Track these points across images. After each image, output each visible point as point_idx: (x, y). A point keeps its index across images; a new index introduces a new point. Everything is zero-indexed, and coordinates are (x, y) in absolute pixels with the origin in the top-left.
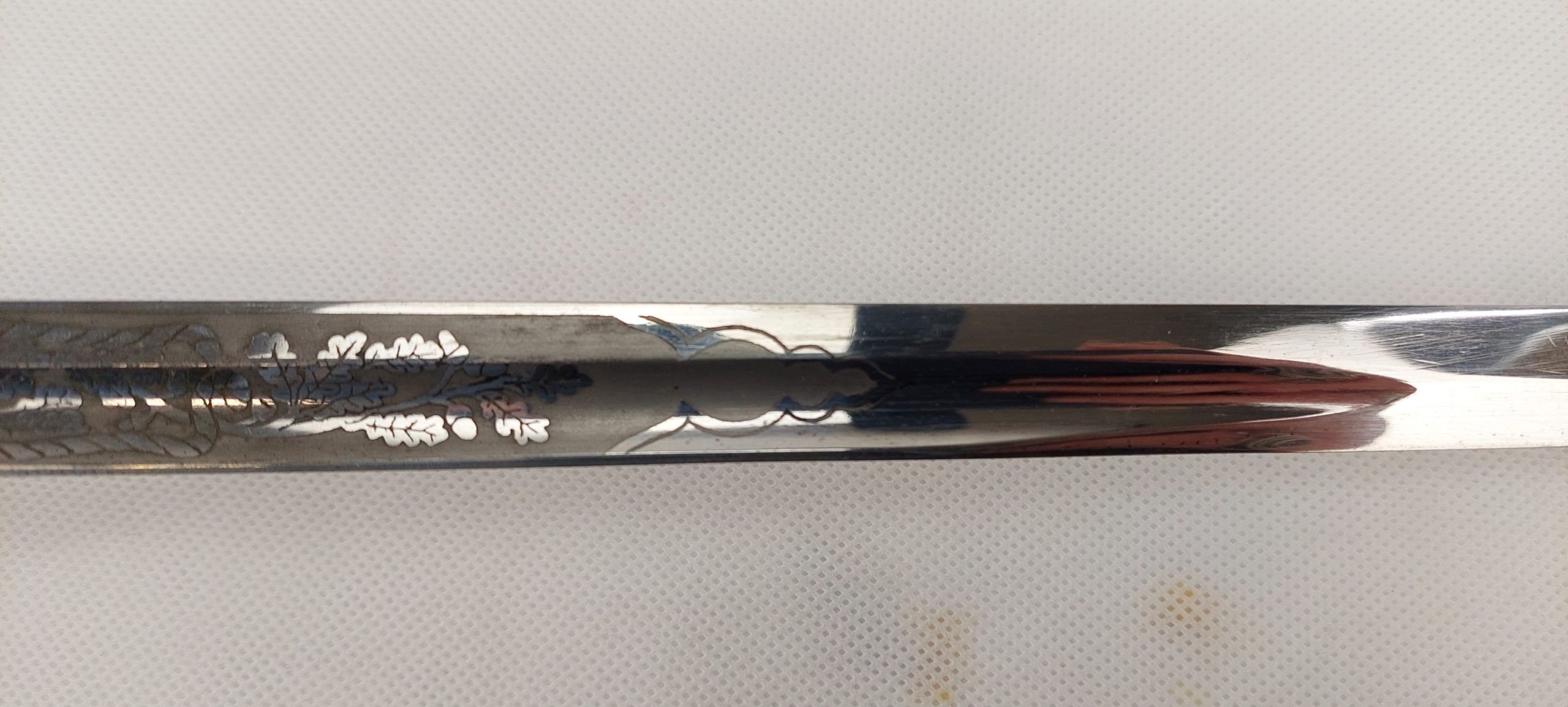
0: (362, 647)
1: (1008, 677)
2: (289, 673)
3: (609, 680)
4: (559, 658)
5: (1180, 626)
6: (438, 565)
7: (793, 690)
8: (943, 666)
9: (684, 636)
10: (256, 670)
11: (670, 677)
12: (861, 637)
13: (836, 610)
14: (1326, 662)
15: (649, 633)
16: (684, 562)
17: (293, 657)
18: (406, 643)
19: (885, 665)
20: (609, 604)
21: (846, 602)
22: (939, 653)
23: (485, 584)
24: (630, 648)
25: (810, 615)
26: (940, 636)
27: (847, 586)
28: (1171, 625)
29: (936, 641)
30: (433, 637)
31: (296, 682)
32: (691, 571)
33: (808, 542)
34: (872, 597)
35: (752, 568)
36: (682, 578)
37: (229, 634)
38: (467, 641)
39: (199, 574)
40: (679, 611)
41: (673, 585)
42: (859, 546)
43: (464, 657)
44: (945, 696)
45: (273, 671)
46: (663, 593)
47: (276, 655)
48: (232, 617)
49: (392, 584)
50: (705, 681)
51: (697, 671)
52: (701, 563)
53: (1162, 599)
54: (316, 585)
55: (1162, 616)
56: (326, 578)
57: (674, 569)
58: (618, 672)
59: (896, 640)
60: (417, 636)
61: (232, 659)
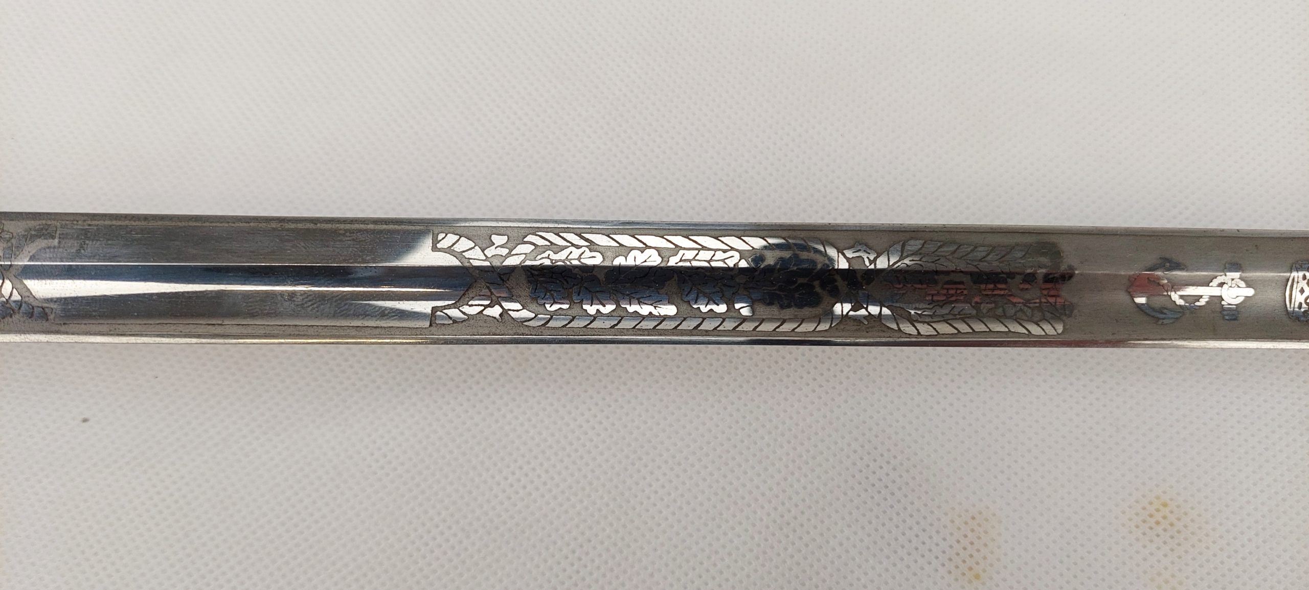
0: (525, 519)
1: (1026, 564)
2: (468, 537)
3: (717, 552)
4: (678, 534)
5: (1159, 530)
6: (582, 458)
7: (860, 567)
8: (975, 554)
9: (775, 522)
10: (442, 533)
11: (765, 553)
12: (911, 528)
13: (892, 507)
14: (1272, 562)
15: (748, 518)
16: (773, 465)
17: (470, 524)
18: (558, 517)
19: (930, 550)
20: (716, 494)
21: (899, 501)
22: (972, 543)
23: (618, 475)
24: (733, 529)
25: (871, 510)
26: (973, 531)
27: (900, 489)
28: (1151, 528)
29: (970, 534)
30: (579, 514)
31: (473, 544)
32: (780, 472)
33: (869, 453)
34: (919, 498)
35: (826, 472)
36: (772, 477)
37: (421, 505)
38: (606, 517)
39: (397, 457)
40: (770, 502)
41: (765, 482)
42: (908, 459)
43: (604, 530)
44: (977, 577)
45: (455, 535)
46: (758, 487)
47: (457, 522)
48: (423, 492)
49: (547, 471)
50: (792, 557)
51: (786, 549)
52: (787, 467)
53: (1144, 509)
54: (488, 470)
55: (1144, 521)
56: (495, 465)
57: (766, 469)
58: (724, 547)
59: (938, 532)
60: (566, 512)
61: (423, 524)
